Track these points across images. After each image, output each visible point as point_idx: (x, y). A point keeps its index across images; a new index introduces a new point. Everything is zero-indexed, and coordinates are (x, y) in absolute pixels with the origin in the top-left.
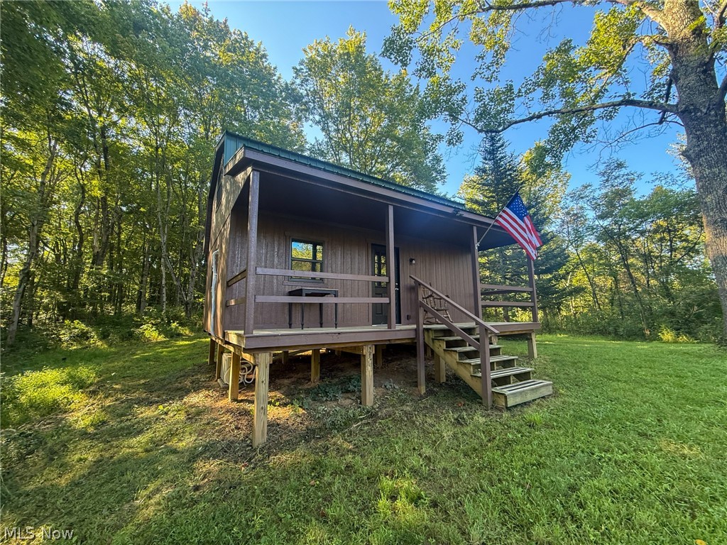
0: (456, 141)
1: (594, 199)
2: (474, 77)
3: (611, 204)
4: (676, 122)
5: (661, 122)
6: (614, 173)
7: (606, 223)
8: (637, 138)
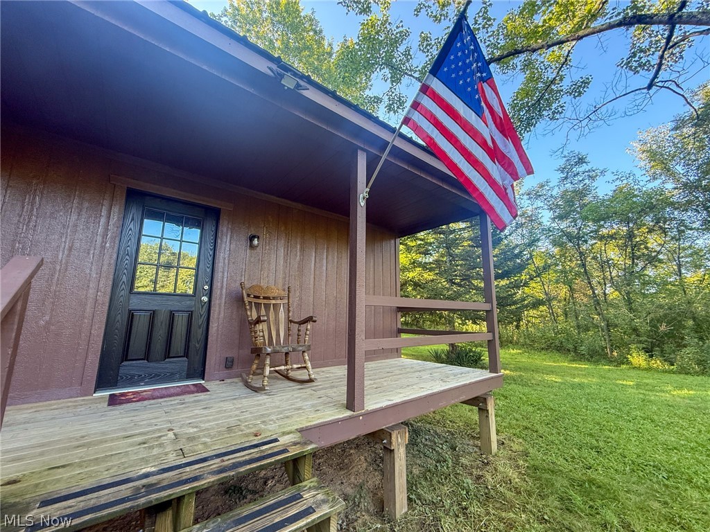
0: (398, 108)
1: (552, 196)
2: (418, 11)
3: (570, 203)
4: (668, 88)
5: (650, 87)
6: (574, 169)
7: (563, 225)
8: (611, 118)
